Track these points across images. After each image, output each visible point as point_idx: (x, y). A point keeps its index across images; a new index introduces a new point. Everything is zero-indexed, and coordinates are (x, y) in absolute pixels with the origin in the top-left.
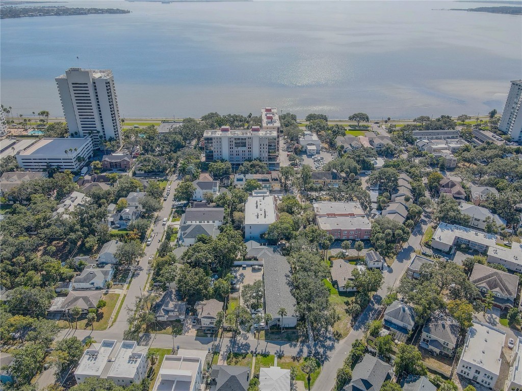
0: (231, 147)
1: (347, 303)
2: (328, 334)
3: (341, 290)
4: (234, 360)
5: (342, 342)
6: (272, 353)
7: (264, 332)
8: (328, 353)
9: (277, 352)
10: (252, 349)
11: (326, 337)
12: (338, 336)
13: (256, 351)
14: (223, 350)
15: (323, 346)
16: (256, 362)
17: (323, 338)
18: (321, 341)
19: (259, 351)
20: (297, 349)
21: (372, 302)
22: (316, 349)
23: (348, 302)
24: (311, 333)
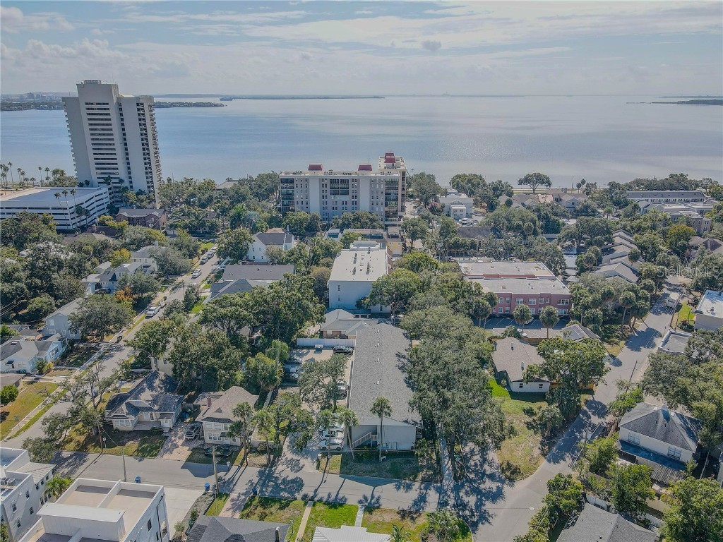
0: (325, 194)
1: (529, 412)
2: (486, 467)
3: (515, 387)
4: (260, 509)
5: (520, 485)
6: (352, 500)
7: (339, 457)
8: (488, 506)
9: (366, 498)
10: (308, 490)
11: (484, 474)
12: (512, 473)
13: (315, 496)
14: (240, 489)
15: (477, 491)
16: (310, 519)
17: (476, 475)
18: (471, 481)
19: (323, 494)
20: (414, 494)
21: (585, 413)
22: (457, 498)
23: (531, 409)
24: (447, 463)
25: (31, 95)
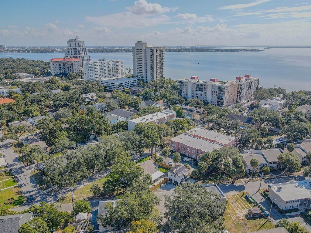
0: (193, 90)
7: (39, 172)
12: (61, 200)
25: (192, 47)
